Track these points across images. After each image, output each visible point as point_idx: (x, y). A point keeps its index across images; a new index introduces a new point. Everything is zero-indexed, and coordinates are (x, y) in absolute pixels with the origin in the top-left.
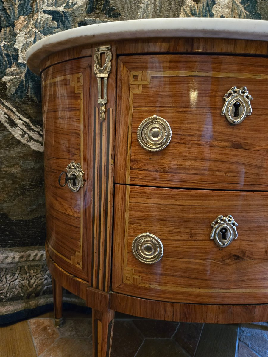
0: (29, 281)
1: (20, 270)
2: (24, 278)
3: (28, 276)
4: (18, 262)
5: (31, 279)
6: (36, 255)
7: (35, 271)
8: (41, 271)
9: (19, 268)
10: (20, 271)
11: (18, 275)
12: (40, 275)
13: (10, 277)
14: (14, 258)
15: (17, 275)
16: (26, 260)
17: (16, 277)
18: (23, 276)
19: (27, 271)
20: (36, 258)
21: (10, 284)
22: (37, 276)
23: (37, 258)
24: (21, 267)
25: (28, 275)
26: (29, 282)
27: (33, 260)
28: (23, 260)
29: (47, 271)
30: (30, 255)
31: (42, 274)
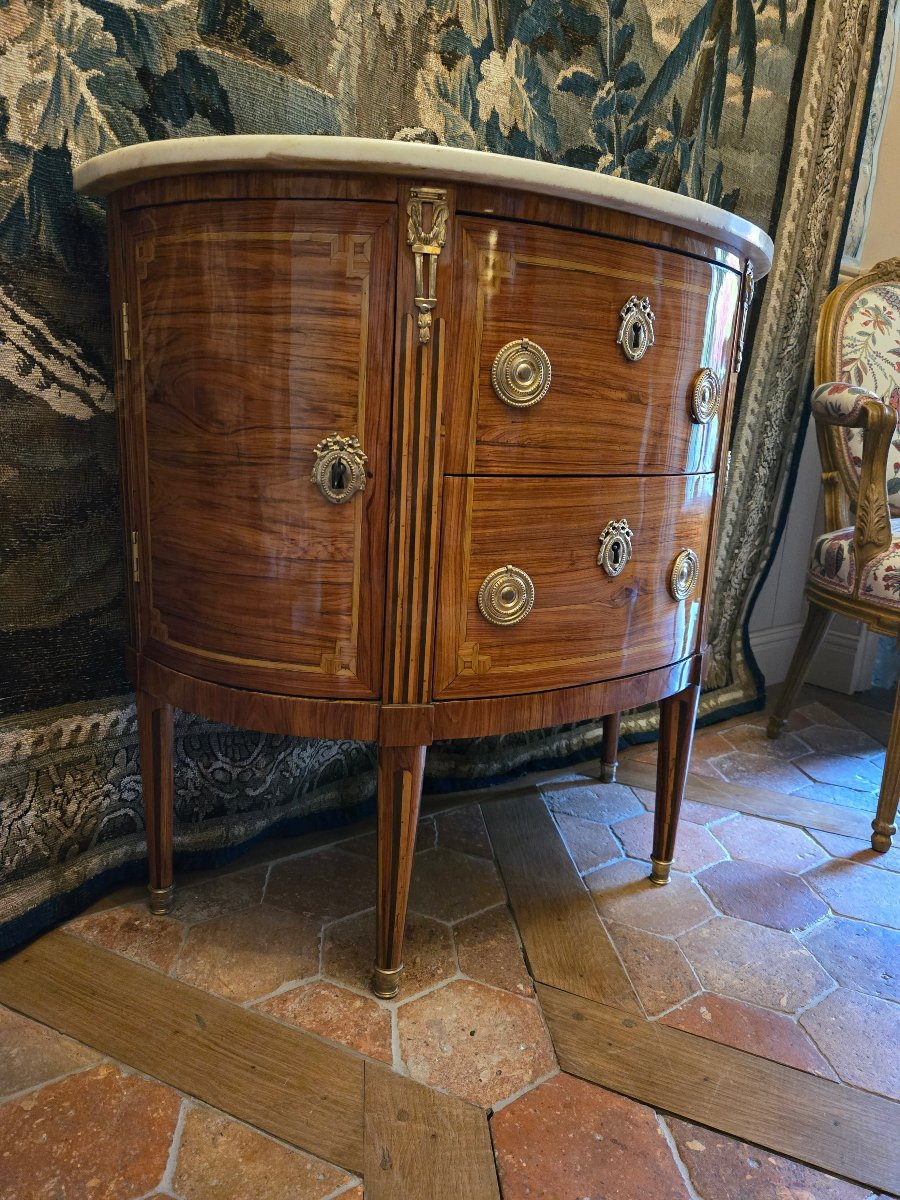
0: (61, 809)
1: (37, 780)
2: (50, 803)
3: (59, 795)
4: (30, 758)
5: (69, 802)
6: (79, 729)
7: (79, 777)
8: (94, 774)
9: (33, 774)
10: (37, 785)
11: (33, 797)
12: (92, 786)
13: (10, 806)
14: (18, 746)
15: (28, 797)
16: (51, 750)
17: (26, 804)
18: (47, 798)
19: (57, 782)
20: (77, 737)
21: (10, 829)
22: (85, 790)
23: (81, 738)
24: (38, 772)
25: (58, 791)
26: (64, 812)
27: (70, 745)
28: (41, 749)
29: (109, 771)
30: (60, 733)
31: (97, 783)
